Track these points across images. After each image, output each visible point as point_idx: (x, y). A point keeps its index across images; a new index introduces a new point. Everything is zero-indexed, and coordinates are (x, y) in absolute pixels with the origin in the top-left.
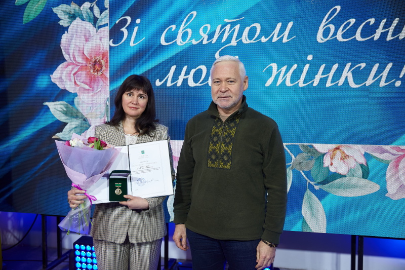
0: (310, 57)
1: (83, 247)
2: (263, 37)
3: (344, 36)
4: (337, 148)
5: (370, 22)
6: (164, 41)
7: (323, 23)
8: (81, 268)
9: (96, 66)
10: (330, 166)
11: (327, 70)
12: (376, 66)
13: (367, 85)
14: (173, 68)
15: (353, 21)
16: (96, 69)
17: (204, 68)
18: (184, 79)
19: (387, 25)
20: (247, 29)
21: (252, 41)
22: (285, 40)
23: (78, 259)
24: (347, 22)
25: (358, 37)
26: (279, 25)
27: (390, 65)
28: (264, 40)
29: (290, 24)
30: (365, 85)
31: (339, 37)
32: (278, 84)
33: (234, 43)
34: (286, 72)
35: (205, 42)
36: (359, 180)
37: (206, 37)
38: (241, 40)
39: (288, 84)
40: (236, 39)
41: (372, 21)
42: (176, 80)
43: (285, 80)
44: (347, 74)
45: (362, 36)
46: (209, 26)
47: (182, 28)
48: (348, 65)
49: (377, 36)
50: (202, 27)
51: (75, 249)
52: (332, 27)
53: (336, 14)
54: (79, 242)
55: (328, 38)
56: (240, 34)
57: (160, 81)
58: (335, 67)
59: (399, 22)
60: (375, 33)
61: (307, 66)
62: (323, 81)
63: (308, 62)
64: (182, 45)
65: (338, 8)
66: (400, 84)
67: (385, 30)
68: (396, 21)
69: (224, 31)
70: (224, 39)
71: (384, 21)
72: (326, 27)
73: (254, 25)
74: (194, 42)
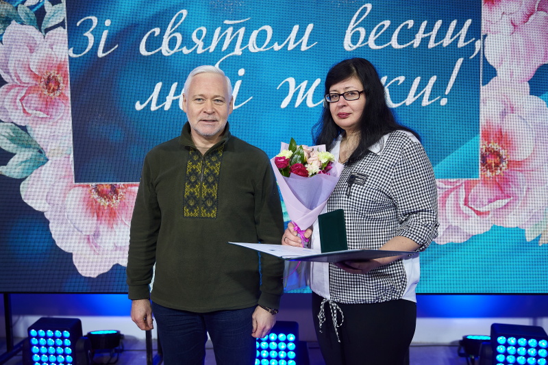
1: (42, 333)
2: (276, 44)
3: (377, 42)
5: (408, 24)
6: (144, 50)
7: (351, 26)
8: (41, 362)
9: (50, 85)
12: (417, 80)
13: (407, 104)
14: (159, 86)
15: (387, 23)
16: (52, 88)
18: (173, 101)
19: (429, 29)
20: (255, 34)
21: (262, 49)
22: (304, 48)
23: (35, 349)
24: (381, 24)
25: (394, 43)
26: (296, 28)
27: (433, 79)
28: (277, 47)
29: (310, 27)
30: (404, 104)
31: (372, 44)
32: (297, 105)
34: (307, 89)
35: (200, 51)
37: (200, 43)
38: (247, 49)
39: (310, 104)
40: (241, 46)
41: (411, 23)
42: (163, 102)
43: (306, 97)
45: (400, 42)
46: (204, 30)
47: (168, 31)
48: (384, 79)
49: (417, 42)
50: (195, 32)
51: (30, 337)
52: (362, 31)
53: (366, 14)
54: (36, 326)
55: (358, 45)
56: (245, 41)
57: (141, 103)
59: (442, 25)
60: (415, 38)
64: (169, 54)
65: (369, 6)
66: (446, 102)
67: (426, 35)
68: (439, 24)
69: (225, 35)
70: (225, 47)
71: (424, 24)
72: (355, 30)
73: (263, 28)
74: (185, 51)
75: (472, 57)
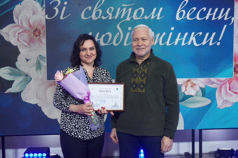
0: (172, 29)
2: (146, 16)
3: (190, 17)
4: (189, 81)
5: (203, 10)
6: (83, 16)
7: (179, 9)
10: (185, 92)
11: (182, 36)
12: (207, 34)
13: (203, 45)
15: (195, 8)
17: (110, 34)
19: (212, 12)
20: (136, 11)
21: (139, 18)
22: (158, 18)
24: (192, 9)
25: (198, 17)
27: (214, 34)
28: (146, 18)
29: (161, 9)
30: (202, 44)
31: (188, 18)
32: (155, 44)
33: (128, 19)
34: (159, 37)
35: (110, 18)
36: (200, 98)
37: (110, 15)
38: (133, 17)
39: (161, 44)
40: (130, 17)
41: (205, 9)
43: (159, 41)
44: (193, 38)
45: (200, 17)
46: (113, 8)
47: (95, 8)
48: (193, 33)
49: (207, 17)
50: (108, 9)
52: (184, 11)
53: (186, 4)
55: (182, 18)
56: (132, 14)
58: (186, 34)
59: (218, 10)
60: (206, 15)
61: (171, 33)
62: (180, 42)
63: (172, 31)
64: (95, 19)
65: (187, 1)
66: (219, 44)
67: (211, 14)
68: (216, 10)
69: (122, 11)
70: (122, 17)
71: (210, 9)
72: (181, 11)
73: (140, 8)
74: (103, 18)
75: (230, 24)
